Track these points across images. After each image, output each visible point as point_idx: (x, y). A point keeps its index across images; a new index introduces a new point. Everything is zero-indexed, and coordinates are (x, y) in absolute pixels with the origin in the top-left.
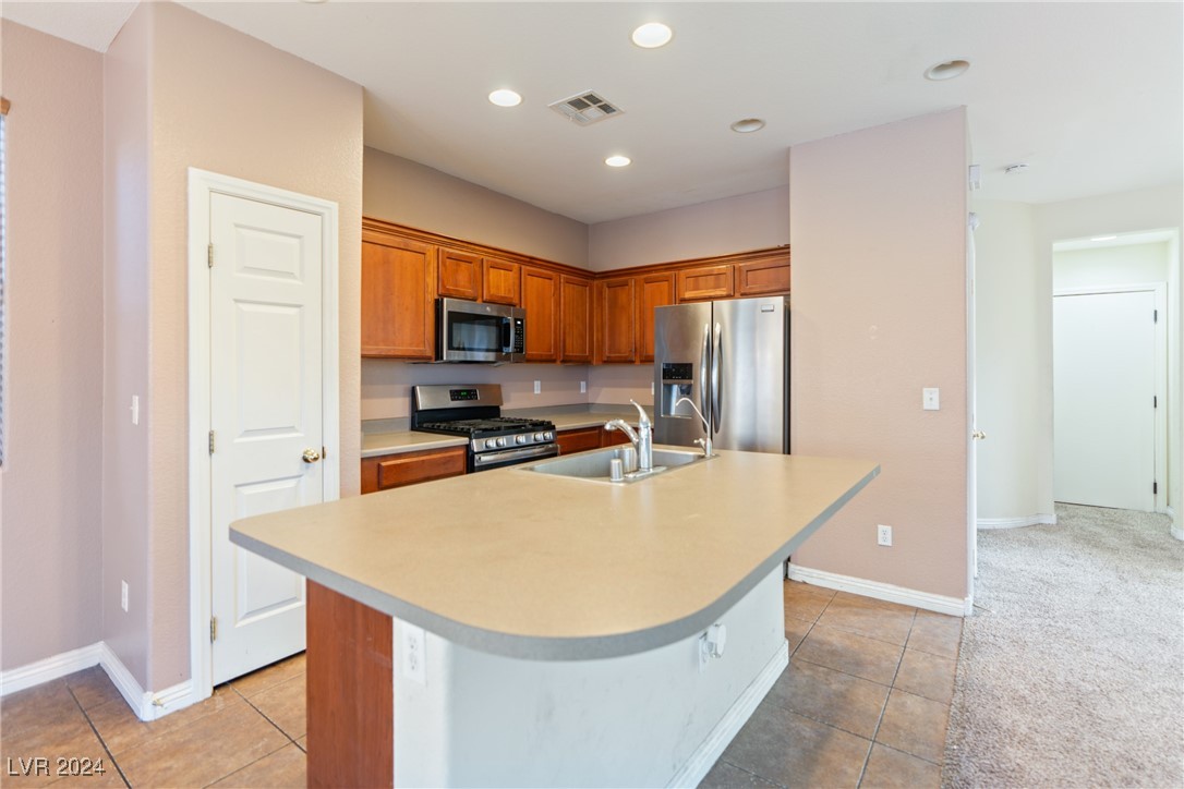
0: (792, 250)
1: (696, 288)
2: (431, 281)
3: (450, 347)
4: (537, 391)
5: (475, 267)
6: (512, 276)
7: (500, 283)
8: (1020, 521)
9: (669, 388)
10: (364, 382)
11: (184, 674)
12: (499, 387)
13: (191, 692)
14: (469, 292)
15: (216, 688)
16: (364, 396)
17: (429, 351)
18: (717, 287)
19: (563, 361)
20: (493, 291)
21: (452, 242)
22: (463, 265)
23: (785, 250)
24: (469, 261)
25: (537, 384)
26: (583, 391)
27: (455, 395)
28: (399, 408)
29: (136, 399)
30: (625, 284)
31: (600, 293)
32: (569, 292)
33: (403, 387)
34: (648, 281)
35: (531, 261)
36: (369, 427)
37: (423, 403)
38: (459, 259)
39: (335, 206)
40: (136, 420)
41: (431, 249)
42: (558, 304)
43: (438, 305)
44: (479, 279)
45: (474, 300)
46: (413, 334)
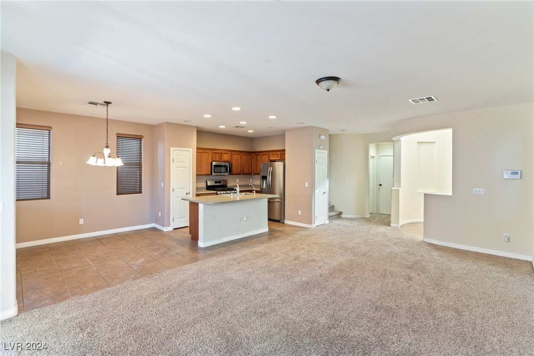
0: (286, 151)
1: (273, 157)
2: (210, 158)
3: (214, 172)
4: (238, 181)
5: (220, 154)
6: (229, 155)
7: (226, 157)
8: (358, 216)
9: (263, 181)
10: (196, 179)
11: (169, 226)
12: (226, 180)
13: (170, 229)
14: (218, 160)
15: (174, 229)
16: (196, 182)
17: (210, 173)
18: (277, 157)
19: (243, 174)
20: (224, 159)
21: (214, 149)
22: (218, 154)
23: (284, 150)
24: (218, 153)
25: (237, 179)
26: (251, 181)
27: (216, 182)
28: (203, 185)
29: (163, 183)
30: (259, 155)
31: (254, 157)
32: (245, 157)
33: (205, 181)
34: (264, 155)
35: (234, 151)
36: (197, 189)
37: (209, 184)
38: (216, 153)
39: (192, 149)
40: (162, 186)
41: (210, 152)
42: (241, 160)
43: (212, 163)
44: (221, 157)
45: (220, 161)
46: (206, 169)
